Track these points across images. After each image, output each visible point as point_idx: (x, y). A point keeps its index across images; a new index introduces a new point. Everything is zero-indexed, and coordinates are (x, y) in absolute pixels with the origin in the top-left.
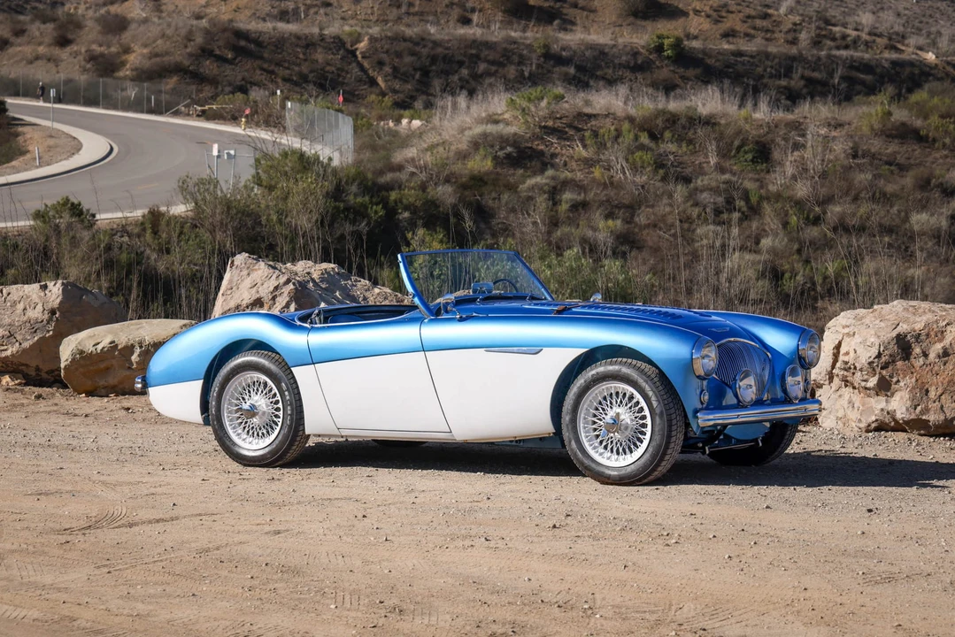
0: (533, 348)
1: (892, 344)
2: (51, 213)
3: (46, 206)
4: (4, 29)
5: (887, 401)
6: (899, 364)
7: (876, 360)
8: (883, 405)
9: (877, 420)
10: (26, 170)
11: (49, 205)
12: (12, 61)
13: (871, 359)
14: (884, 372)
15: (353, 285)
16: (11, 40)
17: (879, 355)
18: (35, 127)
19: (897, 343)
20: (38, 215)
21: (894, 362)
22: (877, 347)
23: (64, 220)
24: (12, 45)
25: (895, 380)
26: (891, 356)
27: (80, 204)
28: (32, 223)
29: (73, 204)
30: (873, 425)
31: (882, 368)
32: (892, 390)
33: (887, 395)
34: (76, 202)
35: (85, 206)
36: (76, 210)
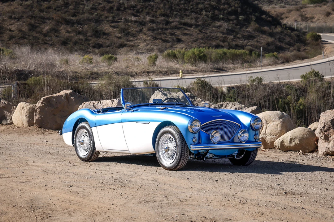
0: (148, 121)
1: (329, 122)
2: (308, 76)
3: (306, 73)
4: (329, 9)
5: (328, 144)
6: (331, 130)
7: (323, 129)
8: (326, 146)
9: (326, 151)
10: (318, 60)
11: (307, 73)
12: (331, 20)
13: (321, 128)
14: (325, 133)
15: (195, 100)
16: (331, 13)
17: (324, 127)
18: (331, 44)
19: (331, 122)
20: (303, 77)
21: (329, 129)
22: (324, 124)
23: (313, 78)
24: (332, 14)
25: (329, 136)
26: (328, 127)
27: (318, 72)
28: (301, 79)
29: (316, 72)
30: (325, 153)
31: (325, 132)
32: (330, 140)
33: (328, 142)
34: (317, 71)
35: (320, 73)
36: (316, 74)
